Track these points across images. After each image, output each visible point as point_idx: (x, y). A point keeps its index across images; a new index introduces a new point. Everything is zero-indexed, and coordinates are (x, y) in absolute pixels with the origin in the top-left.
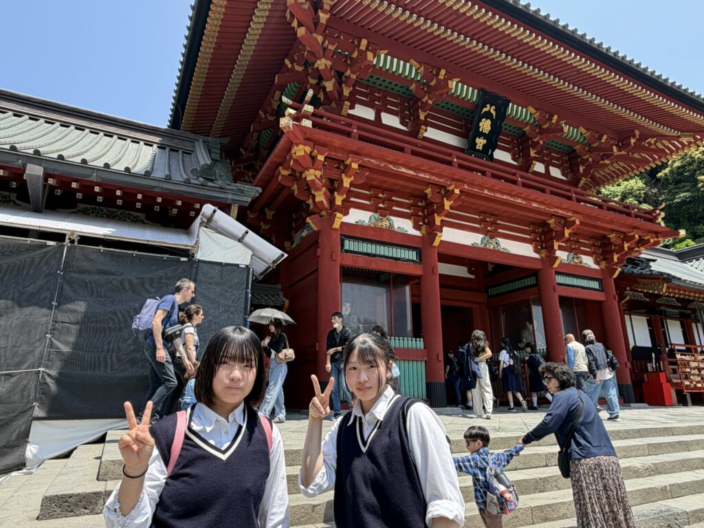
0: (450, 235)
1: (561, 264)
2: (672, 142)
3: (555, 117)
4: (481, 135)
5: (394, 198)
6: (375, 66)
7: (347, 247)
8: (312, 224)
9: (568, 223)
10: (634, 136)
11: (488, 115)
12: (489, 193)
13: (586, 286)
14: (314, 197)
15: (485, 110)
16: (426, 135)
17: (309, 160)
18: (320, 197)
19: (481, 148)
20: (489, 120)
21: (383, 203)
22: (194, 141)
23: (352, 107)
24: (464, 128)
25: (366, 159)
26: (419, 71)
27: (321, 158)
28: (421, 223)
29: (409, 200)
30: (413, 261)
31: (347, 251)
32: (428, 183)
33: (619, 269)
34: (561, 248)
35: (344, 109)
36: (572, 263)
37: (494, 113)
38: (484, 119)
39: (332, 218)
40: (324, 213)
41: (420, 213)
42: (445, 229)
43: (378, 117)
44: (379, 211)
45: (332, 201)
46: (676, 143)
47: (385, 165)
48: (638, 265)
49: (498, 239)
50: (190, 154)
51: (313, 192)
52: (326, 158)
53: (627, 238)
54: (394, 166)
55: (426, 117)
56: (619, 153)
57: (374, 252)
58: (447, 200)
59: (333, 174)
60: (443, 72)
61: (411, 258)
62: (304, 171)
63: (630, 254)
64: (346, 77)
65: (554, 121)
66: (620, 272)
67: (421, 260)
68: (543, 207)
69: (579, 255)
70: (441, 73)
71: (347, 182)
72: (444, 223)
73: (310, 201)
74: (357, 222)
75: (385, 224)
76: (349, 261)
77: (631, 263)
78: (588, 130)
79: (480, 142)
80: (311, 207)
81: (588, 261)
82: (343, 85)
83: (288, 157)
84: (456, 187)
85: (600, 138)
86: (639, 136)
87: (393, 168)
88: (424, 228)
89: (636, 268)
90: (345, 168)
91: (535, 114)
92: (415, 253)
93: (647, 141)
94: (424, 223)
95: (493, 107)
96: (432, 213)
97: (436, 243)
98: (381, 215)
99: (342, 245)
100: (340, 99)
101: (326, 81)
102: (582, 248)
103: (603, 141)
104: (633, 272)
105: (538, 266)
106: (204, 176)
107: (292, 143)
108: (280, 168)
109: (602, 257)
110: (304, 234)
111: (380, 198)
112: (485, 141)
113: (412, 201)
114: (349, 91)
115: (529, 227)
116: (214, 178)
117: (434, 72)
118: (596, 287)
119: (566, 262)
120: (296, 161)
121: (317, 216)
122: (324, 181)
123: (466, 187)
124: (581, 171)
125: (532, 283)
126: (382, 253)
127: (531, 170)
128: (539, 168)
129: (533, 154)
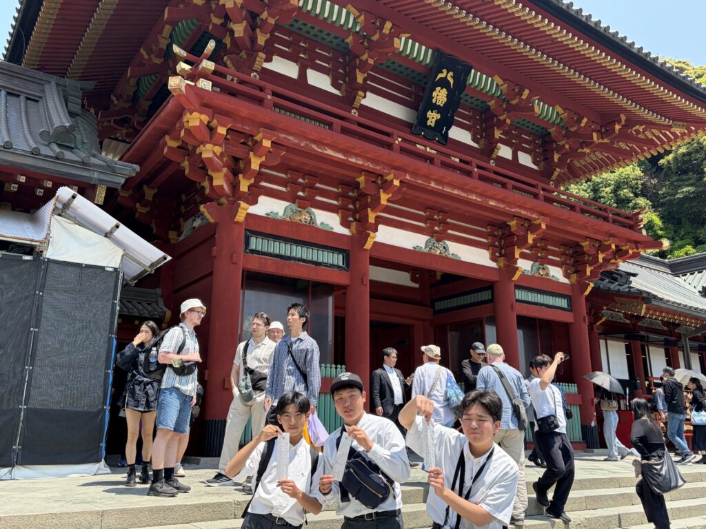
0: (387, 235)
1: (523, 276)
2: (663, 131)
3: (526, 92)
4: (435, 107)
5: (318, 185)
6: (301, 8)
7: (253, 246)
8: (206, 214)
9: (533, 227)
10: (619, 122)
11: (444, 83)
12: (437, 187)
13: (552, 304)
14: (211, 179)
15: (440, 76)
16: (364, 102)
17: (206, 132)
18: (220, 180)
19: (433, 125)
20: (444, 90)
21: (303, 191)
22: (42, 82)
23: (269, 60)
24: (413, 96)
25: (282, 136)
26: (359, 20)
27: (222, 131)
28: (351, 219)
29: (338, 188)
30: (338, 267)
31: (253, 252)
32: (361, 170)
33: (592, 285)
34: (523, 256)
35: (257, 62)
36: (537, 275)
37: (451, 81)
38: (438, 89)
39: (234, 209)
40: (223, 200)
41: (351, 206)
42: (381, 227)
43: (303, 74)
44: (297, 201)
45: (235, 186)
46: (667, 132)
47: (307, 145)
48: (616, 280)
49: (447, 242)
50: (37, 101)
51: (210, 173)
52: (228, 130)
53: (603, 248)
54: (318, 147)
55: (365, 80)
56: (600, 141)
57: (288, 254)
58: (384, 192)
59: (239, 151)
60: (388, 25)
61: (336, 263)
62: (199, 146)
63: (606, 267)
64: (262, 20)
65: (524, 97)
66: (593, 288)
67: (348, 266)
68: (502, 206)
69: (545, 265)
70: (385, 26)
71: (255, 164)
72: (380, 220)
73: (206, 184)
74: (267, 214)
75: (304, 218)
76: (255, 264)
77: (608, 277)
78: (565, 109)
79: (433, 117)
80: (207, 191)
81: (556, 273)
82: (258, 30)
83: (178, 125)
84: (396, 177)
85: (579, 121)
86: (625, 121)
87: (316, 149)
88: (354, 225)
89: (613, 283)
90: (254, 145)
91: (502, 85)
92: (341, 256)
93: (634, 128)
94: (355, 220)
95: (451, 74)
96: (365, 207)
97: (368, 245)
98: (299, 207)
99: (247, 243)
100: (253, 48)
101: (234, 23)
102: (550, 257)
103: (583, 125)
104: (610, 288)
105: (494, 278)
106: (58, 142)
107: (184, 109)
108: (167, 137)
109: (573, 269)
110: (197, 223)
111: (300, 184)
112: (439, 116)
113: (340, 190)
114: (265, 39)
115: (486, 228)
116: (73, 146)
117: (378, 24)
118: (563, 306)
119: (530, 274)
120: (188, 131)
121: (214, 203)
122: (225, 159)
123: (408, 177)
124: (556, 160)
125: (487, 298)
126: (299, 256)
127: (494, 156)
128: (504, 152)
129: (498, 135)
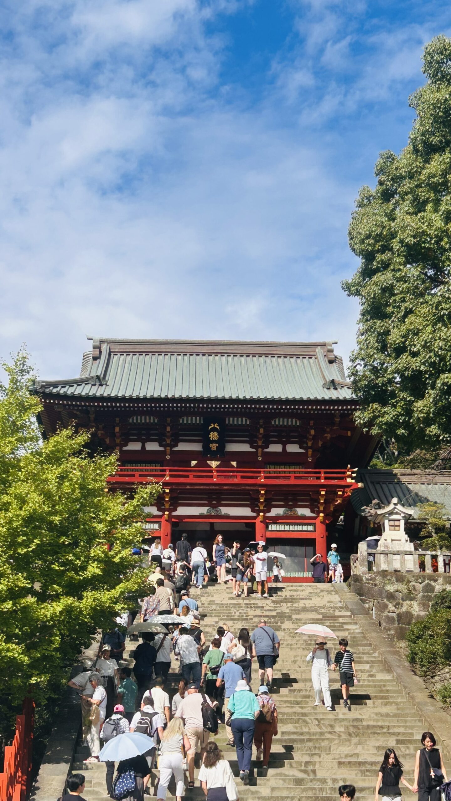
4: (213, 441)
6: (131, 424)
11: (214, 430)
15: (210, 427)
16: (178, 449)
19: (215, 449)
20: (215, 433)
37: (218, 427)
38: (212, 433)
42: (179, 508)
43: (143, 446)
49: (221, 508)
69: (295, 509)
79: (214, 447)
81: (305, 512)
95: (216, 425)
105: (254, 521)
112: (217, 445)
118: (309, 529)
128: (276, 448)
129: (260, 443)
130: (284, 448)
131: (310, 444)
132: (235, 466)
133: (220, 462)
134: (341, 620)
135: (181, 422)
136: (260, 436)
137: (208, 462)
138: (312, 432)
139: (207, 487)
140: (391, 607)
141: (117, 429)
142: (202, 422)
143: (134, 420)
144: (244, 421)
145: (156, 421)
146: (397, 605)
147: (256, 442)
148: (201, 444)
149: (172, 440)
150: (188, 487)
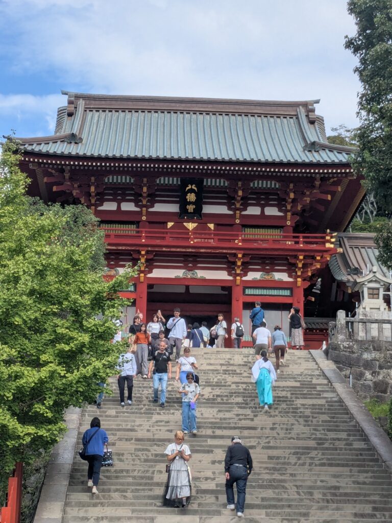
4: (190, 203)
11: (191, 191)
13: (276, 294)
15: (187, 188)
16: (153, 210)
19: (192, 211)
34: (255, 270)
36: (263, 279)
37: (196, 189)
38: (189, 194)
43: (119, 207)
49: (197, 271)
65: (239, 185)
69: (270, 273)
70: (144, 180)
79: (191, 208)
81: (282, 276)
95: (194, 186)
115: (225, 259)
118: (286, 294)
119: (258, 279)
128: (253, 211)
129: (238, 205)
130: (263, 211)
131: (289, 207)
132: (212, 228)
133: (196, 224)
134: (319, 388)
135: (158, 182)
136: (239, 198)
137: (184, 224)
138: (292, 195)
139: (184, 250)
140: (368, 375)
141: (93, 189)
142: (179, 183)
143: (110, 179)
144: (223, 183)
145: (132, 181)
146: (374, 373)
147: (234, 204)
148: (178, 205)
149: (148, 201)
150: (164, 249)
